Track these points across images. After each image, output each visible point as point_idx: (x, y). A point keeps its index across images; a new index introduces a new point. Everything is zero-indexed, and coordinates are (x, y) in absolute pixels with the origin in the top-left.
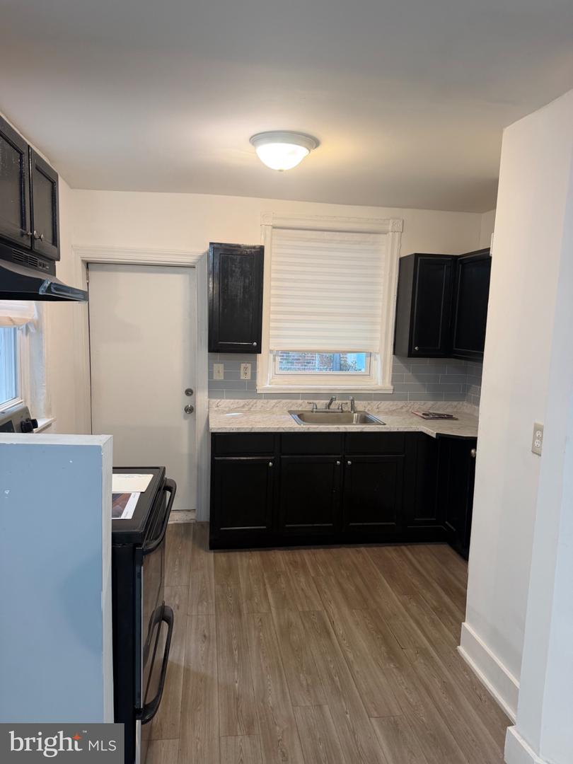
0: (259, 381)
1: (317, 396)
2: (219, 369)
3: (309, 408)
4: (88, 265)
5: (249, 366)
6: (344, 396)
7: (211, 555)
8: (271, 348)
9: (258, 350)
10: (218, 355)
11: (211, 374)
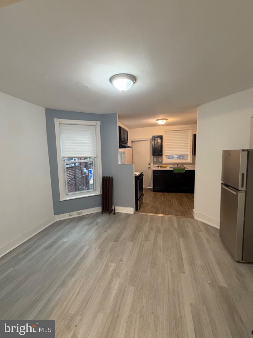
0: (163, 161)
1: (175, 164)
2: (155, 159)
3: (173, 166)
4: (132, 142)
5: (161, 158)
6: (181, 164)
7: (153, 192)
8: (166, 154)
9: (162, 155)
10: (155, 156)
11: (154, 160)
